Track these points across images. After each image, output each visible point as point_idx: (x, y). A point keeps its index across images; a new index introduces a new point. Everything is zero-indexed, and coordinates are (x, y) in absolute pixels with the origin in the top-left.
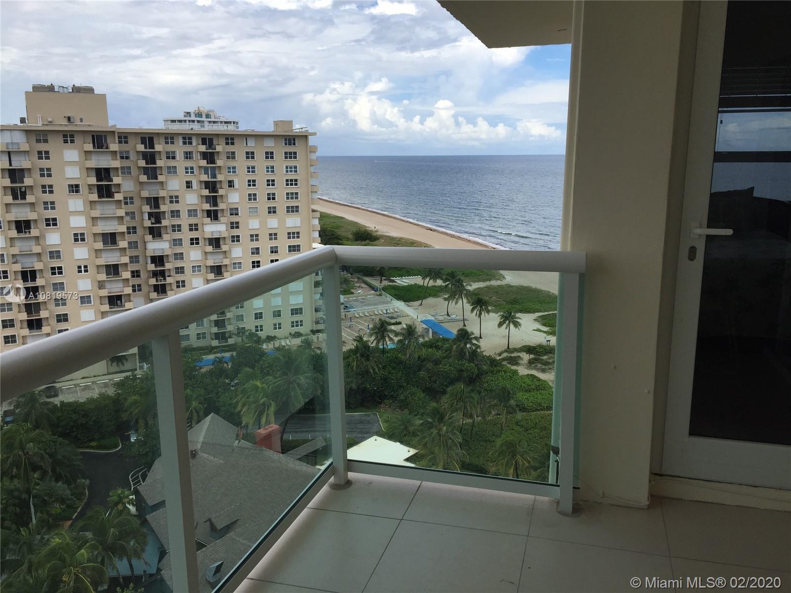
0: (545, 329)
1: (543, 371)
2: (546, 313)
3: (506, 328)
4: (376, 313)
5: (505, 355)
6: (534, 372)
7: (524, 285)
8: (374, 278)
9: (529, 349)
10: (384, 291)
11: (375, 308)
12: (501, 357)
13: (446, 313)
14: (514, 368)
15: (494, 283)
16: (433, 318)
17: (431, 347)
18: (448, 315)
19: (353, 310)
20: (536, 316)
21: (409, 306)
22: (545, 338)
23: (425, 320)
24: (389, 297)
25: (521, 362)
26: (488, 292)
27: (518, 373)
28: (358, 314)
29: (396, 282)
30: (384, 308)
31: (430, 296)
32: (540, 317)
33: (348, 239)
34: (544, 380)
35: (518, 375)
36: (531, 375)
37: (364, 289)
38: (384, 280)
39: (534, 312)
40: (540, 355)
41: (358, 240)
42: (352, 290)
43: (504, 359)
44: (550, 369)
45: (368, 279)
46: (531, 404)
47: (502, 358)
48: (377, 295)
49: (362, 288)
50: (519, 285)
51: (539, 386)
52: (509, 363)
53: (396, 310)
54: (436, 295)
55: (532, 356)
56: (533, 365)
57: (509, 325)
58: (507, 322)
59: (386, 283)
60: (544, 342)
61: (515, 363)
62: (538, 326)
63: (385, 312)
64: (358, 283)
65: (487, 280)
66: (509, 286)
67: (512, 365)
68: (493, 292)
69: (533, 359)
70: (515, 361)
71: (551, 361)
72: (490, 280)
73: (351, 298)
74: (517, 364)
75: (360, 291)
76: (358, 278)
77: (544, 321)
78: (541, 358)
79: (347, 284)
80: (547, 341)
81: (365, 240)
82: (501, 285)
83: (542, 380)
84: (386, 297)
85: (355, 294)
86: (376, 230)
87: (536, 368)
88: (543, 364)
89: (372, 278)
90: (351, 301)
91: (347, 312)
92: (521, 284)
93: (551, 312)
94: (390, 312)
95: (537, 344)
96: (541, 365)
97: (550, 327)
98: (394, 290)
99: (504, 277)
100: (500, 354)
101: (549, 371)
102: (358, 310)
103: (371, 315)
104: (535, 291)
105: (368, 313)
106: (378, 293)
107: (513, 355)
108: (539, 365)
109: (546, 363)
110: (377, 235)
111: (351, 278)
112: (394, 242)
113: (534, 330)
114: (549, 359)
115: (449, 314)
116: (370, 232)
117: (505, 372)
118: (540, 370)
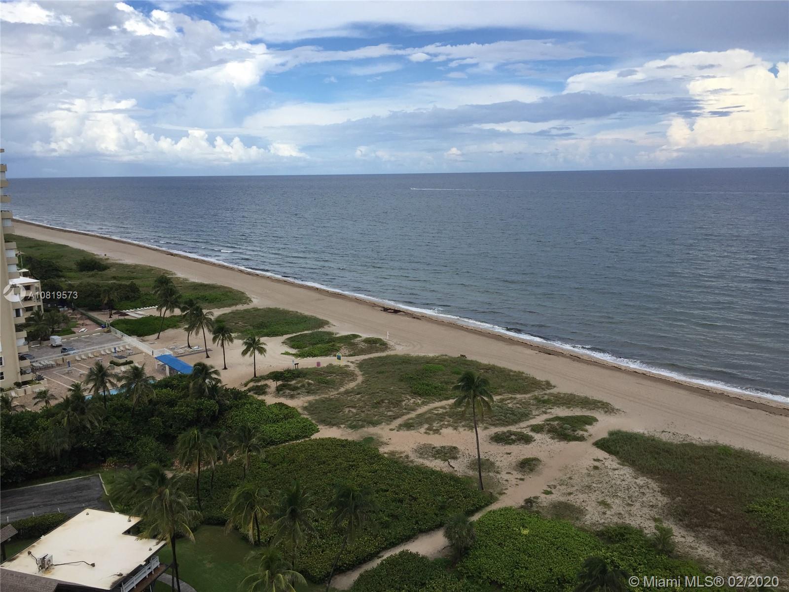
0: (294, 351)
1: (292, 397)
2: (294, 335)
3: (251, 356)
4: (103, 353)
5: (251, 384)
6: (282, 400)
7: (271, 307)
8: (102, 313)
9: (275, 376)
10: (114, 327)
11: (101, 348)
12: (246, 388)
13: (187, 345)
14: (261, 398)
15: (240, 307)
16: (171, 353)
17: (166, 386)
18: (189, 346)
19: (72, 352)
20: (284, 340)
21: (143, 341)
22: (293, 361)
23: (162, 356)
24: (119, 333)
25: (267, 390)
26: (234, 317)
27: (264, 403)
28: (80, 356)
29: (128, 315)
30: (112, 347)
31: (168, 327)
32: (288, 339)
33: (71, 270)
34: (292, 407)
35: (265, 406)
36: (279, 403)
37: (89, 327)
38: (115, 313)
39: (282, 335)
40: (287, 381)
41: (84, 270)
42: (73, 329)
43: (250, 390)
44: (299, 394)
45: (95, 315)
46: (279, 435)
47: (248, 389)
48: (105, 332)
49: (86, 325)
50: (267, 308)
51: (287, 414)
52: (256, 393)
53: (127, 347)
54: (175, 326)
55: (280, 383)
56: (281, 392)
57: (253, 352)
58: (252, 349)
59: (116, 317)
60: (292, 366)
61: (261, 392)
62: (287, 349)
63: (113, 351)
64: (81, 320)
65: (233, 305)
66: (256, 310)
67: (258, 395)
68: (239, 317)
69: (280, 385)
70: (261, 390)
71: (299, 385)
72: (236, 304)
73: (72, 337)
74: (264, 393)
75: (83, 330)
76: (82, 314)
77: (292, 343)
78: (289, 383)
79: (66, 323)
80: (295, 364)
81: (93, 270)
82: (248, 309)
83: (290, 407)
84: (116, 333)
85: (77, 334)
86: (106, 257)
87: (284, 396)
88: (290, 389)
89: (99, 313)
90: (71, 342)
91: (66, 355)
92: (268, 307)
93: (299, 333)
94: (119, 350)
95: (285, 369)
96: (289, 391)
97: (299, 348)
98: (126, 324)
99: (251, 301)
100: (246, 385)
101: (298, 396)
102: (79, 352)
103: (96, 356)
104: (283, 313)
105: (92, 353)
106: (106, 330)
107: (259, 384)
108: (288, 391)
109: (295, 389)
110: (107, 263)
111: (72, 315)
112: (128, 270)
113: (282, 354)
114: (297, 383)
115: (191, 345)
116: (98, 261)
117: (251, 404)
118: (289, 397)
